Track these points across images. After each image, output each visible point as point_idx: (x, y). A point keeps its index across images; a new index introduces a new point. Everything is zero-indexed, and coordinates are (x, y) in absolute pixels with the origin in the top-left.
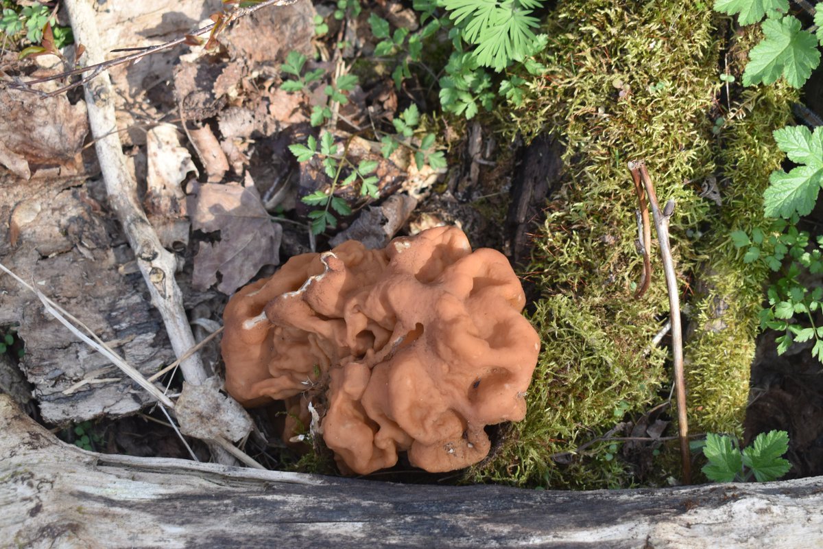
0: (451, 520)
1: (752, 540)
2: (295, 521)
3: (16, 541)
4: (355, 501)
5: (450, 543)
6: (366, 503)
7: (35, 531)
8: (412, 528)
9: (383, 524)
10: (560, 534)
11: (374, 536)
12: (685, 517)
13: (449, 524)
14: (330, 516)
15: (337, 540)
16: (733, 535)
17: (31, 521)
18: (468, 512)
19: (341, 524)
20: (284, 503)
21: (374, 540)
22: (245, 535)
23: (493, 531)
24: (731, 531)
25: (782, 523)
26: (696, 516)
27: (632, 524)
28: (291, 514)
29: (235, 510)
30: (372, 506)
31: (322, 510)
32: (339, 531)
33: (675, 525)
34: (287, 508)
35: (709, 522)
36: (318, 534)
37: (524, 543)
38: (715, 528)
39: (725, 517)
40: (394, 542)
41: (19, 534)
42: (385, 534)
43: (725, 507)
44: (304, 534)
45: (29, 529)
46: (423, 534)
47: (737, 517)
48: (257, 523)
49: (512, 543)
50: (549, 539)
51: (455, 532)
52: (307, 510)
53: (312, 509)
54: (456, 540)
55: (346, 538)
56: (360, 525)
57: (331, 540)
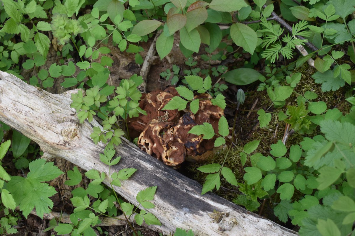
0: (177, 179)
1: (260, 230)
2: (135, 156)
3: (63, 118)
4: (155, 162)
5: (173, 184)
6: (157, 164)
7: (69, 119)
8: (165, 175)
9: (158, 170)
10: (205, 198)
11: (153, 171)
12: (244, 214)
13: (176, 180)
14: (145, 160)
15: (143, 166)
16: (256, 226)
17: (70, 116)
18: (183, 181)
19: (147, 164)
20: (136, 151)
21: (153, 172)
22: (120, 153)
23: (186, 188)
24: (256, 225)
25: (273, 231)
26: (248, 216)
27: (227, 207)
28: (136, 154)
29: (122, 146)
30: (158, 165)
31: (145, 158)
32: (145, 165)
33: (239, 214)
34: (136, 153)
35: (251, 219)
36: (139, 163)
37: (193, 195)
38: (251, 222)
39: (256, 221)
40: (158, 175)
41: (65, 117)
42: (157, 172)
43: (258, 218)
44: (136, 161)
45: (68, 118)
46: (167, 178)
47: (260, 222)
48: (125, 152)
49: (190, 193)
50: (201, 198)
51: (176, 182)
52: (140, 156)
53: (142, 157)
54: (175, 184)
55: (146, 168)
56: (152, 167)
57: (142, 166)
